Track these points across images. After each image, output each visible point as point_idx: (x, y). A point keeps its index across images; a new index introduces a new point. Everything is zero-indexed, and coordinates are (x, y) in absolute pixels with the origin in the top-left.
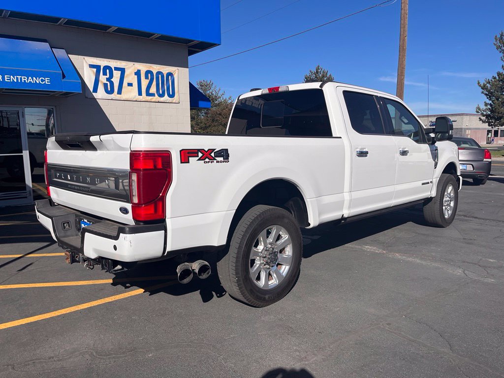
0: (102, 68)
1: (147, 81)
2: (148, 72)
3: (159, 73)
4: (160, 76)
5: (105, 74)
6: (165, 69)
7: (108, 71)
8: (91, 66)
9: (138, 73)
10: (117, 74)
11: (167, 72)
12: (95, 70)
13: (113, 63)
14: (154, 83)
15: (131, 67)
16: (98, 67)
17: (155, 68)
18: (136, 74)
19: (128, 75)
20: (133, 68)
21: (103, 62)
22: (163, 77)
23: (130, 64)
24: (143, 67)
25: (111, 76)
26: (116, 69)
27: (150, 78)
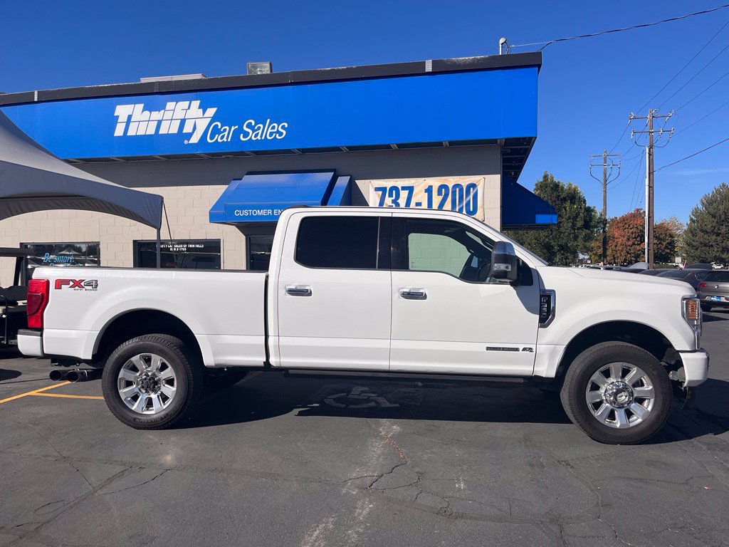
0: (388, 189)
1: (441, 198)
2: (441, 187)
3: (455, 186)
4: (458, 189)
5: (391, 195)
6: (465, 181)
7: (394, 192)
8: (377, 189)
9: (429, 190)
10: (404, 194)
11: (467, 183)
12: (380, 193)
13: (400, 183)
14: (449, 199)
15: (420, 184)
16: (383, 189)
17: (451, 181)
18: (426, 191)
19: (416, 194)
20: (424, 183)
21: (388, 183)
22: (461, 190)
23: (421, 180)
24: (435, 182)
25: (398, 196)
26: (404, 188)
27: (443, 194)
